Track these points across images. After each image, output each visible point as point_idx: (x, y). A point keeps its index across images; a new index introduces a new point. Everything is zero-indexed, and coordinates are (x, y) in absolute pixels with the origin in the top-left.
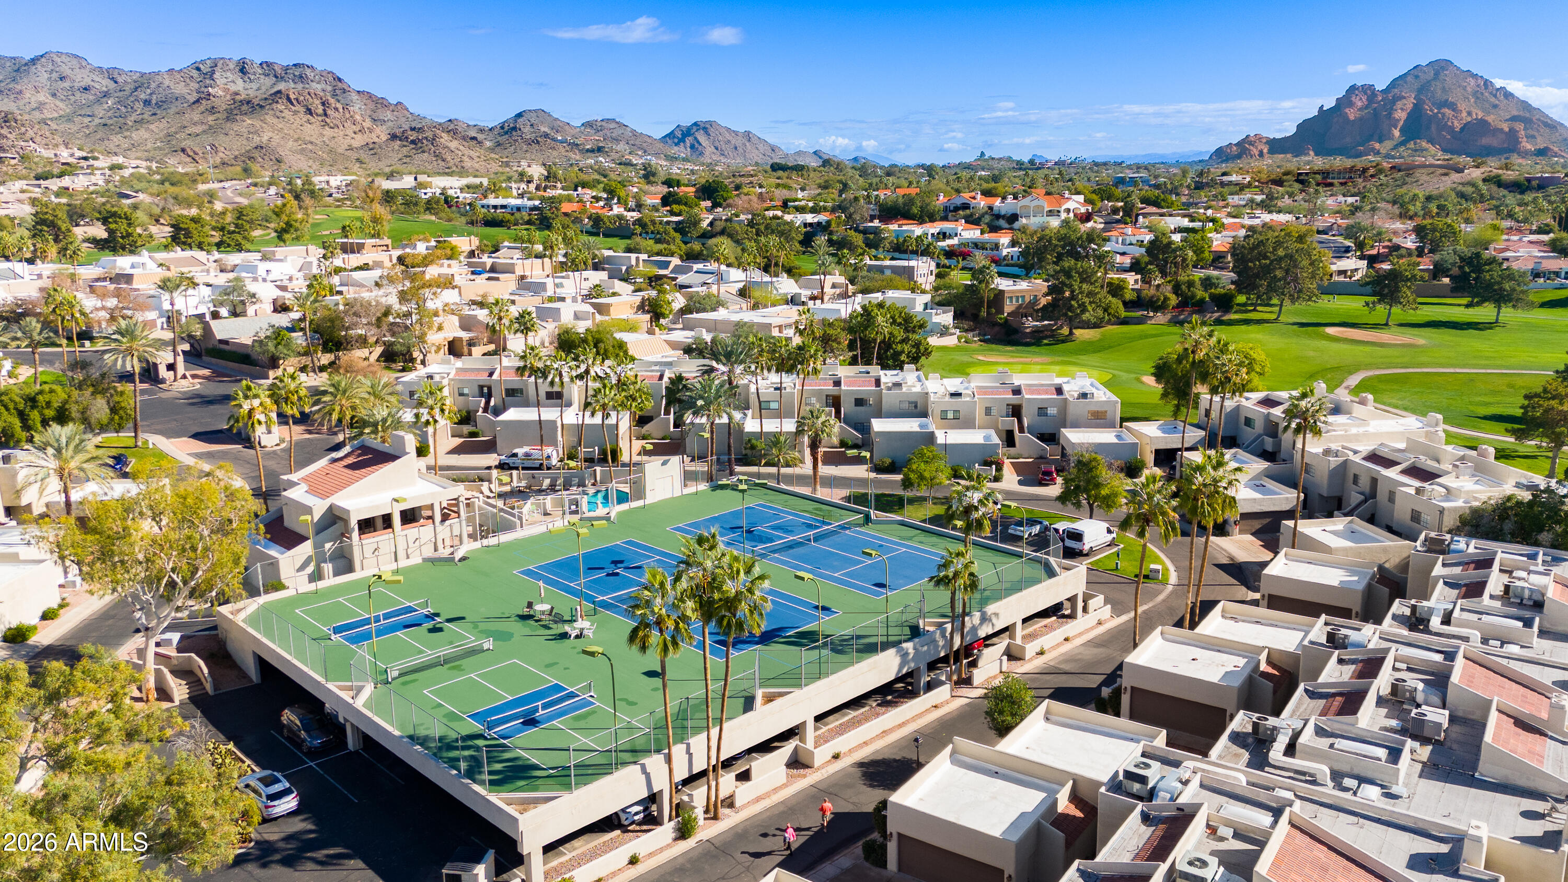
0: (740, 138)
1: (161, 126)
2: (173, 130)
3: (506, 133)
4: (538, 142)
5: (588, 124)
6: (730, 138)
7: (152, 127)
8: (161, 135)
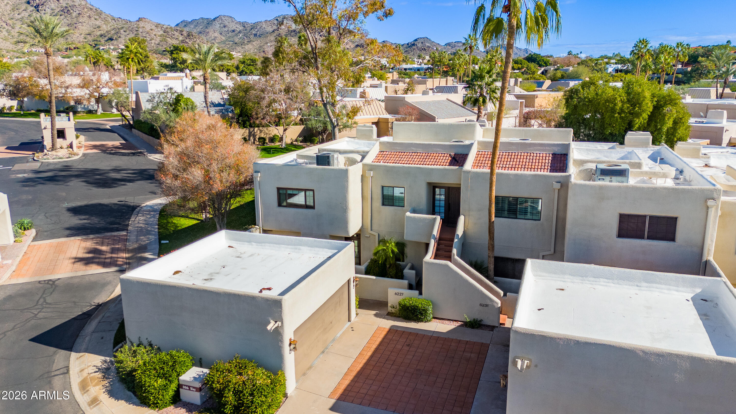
0: (522, 52)
1: (258, 43)
2: (262, 44)
3: (410, 47)
4: (425, 50)
5: (448, 44)
6: (517, 52)
7: (254, 43)
8: (257, 47)
